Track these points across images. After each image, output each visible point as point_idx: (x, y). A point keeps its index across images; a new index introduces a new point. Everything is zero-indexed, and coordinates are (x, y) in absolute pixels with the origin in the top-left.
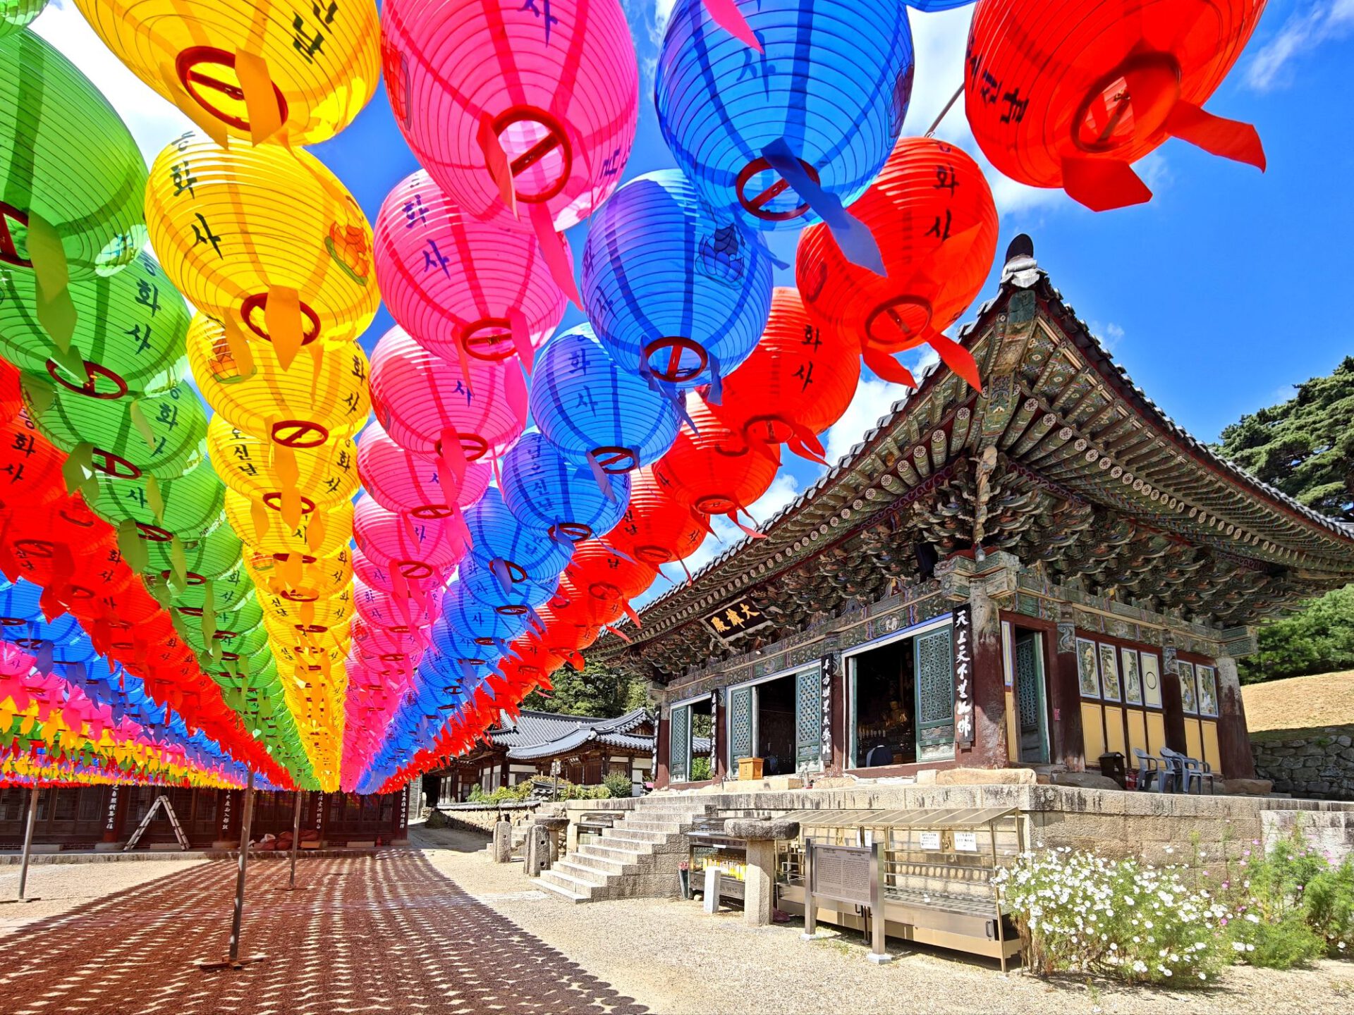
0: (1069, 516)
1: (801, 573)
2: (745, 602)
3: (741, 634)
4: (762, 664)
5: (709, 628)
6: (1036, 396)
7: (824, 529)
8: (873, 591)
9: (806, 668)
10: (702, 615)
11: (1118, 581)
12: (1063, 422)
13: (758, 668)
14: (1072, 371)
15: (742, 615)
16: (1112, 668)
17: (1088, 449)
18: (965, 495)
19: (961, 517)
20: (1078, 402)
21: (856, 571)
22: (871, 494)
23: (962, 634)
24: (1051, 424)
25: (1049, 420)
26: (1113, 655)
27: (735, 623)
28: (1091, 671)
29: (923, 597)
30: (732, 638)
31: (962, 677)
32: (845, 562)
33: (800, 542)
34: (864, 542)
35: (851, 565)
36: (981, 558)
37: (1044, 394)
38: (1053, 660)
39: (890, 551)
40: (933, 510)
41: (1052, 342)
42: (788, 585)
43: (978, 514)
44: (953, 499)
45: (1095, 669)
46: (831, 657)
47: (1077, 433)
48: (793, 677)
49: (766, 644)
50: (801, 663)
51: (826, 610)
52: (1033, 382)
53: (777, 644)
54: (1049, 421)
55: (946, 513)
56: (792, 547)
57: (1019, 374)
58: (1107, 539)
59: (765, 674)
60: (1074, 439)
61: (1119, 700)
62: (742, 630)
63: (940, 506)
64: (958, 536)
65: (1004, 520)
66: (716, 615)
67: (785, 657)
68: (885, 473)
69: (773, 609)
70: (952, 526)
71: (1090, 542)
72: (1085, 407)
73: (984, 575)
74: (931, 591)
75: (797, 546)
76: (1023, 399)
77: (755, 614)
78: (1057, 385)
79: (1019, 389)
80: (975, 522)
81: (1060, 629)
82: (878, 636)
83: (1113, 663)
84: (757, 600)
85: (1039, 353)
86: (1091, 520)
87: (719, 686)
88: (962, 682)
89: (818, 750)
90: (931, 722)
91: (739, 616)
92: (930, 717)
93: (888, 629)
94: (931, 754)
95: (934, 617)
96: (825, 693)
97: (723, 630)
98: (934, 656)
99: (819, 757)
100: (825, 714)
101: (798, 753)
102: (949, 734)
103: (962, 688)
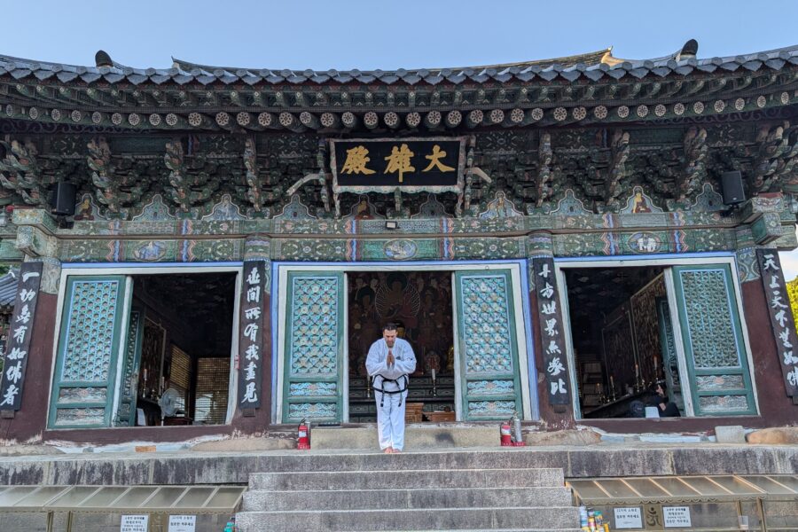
2: (446, 146)
3: (385, 189)
4: (381, 243)
5: (333, 159)
9: (483, 267)
13: (370, 247)
15: (419, 161)
27: (392, 168)
29: (699, 226)
30: (357, 189)
31: (782, 324)
50: (473, 258)
53: (429, 222)
62: (394, 183)
66: (363, 145)
67: (440, 242)
69: (478, 172)
77: (445, 169)
82: (622, 253)
88: (784, 330)
89: (513, 387)
90: (709, 368)
91: (413, 162)
92: (707, 362)
93: (641, 249)
94: (713, 406)
95: (707, 251)
96: (549, 309)
97: (357, 171)
98: (704, 294)
99: (515, 399)
100: (549, 338)
101: (465, 389)
102: (737, 384)
103: (784, 336)
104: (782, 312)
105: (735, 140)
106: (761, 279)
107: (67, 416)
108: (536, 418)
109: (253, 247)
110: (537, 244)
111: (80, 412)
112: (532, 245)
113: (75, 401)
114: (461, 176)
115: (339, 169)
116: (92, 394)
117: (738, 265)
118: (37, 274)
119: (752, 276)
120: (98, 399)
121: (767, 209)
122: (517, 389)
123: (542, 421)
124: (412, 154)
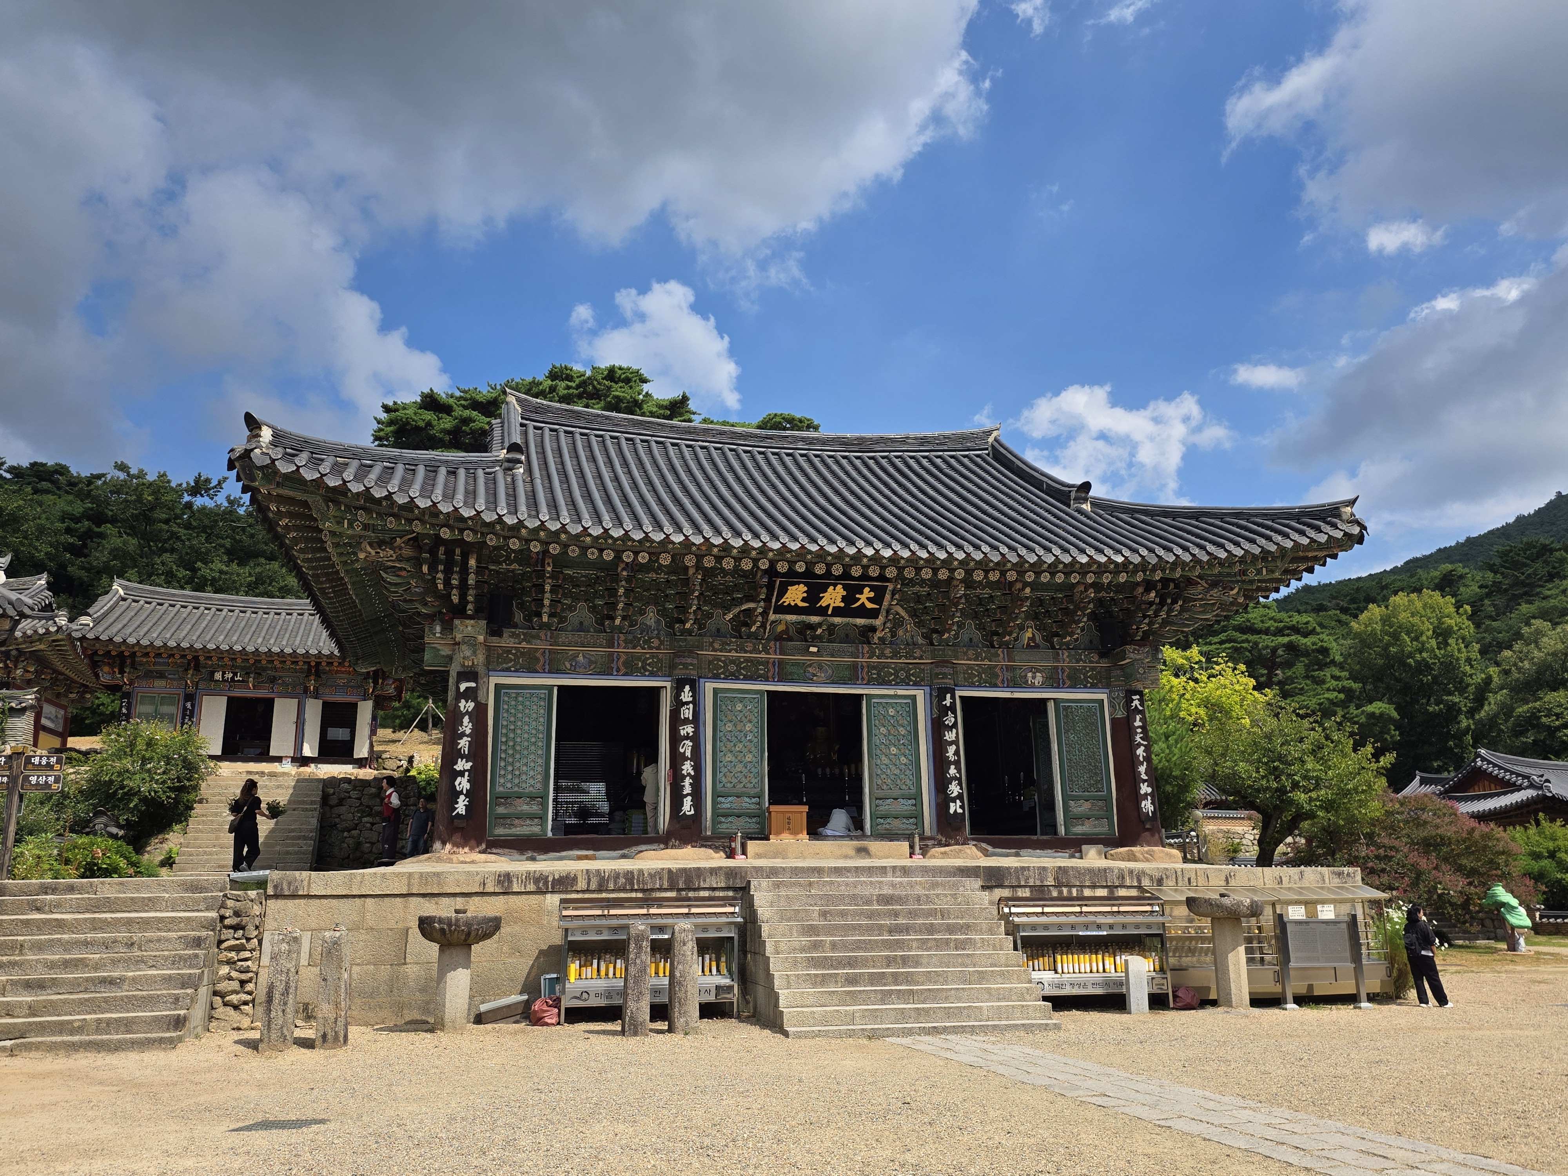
4: (801, 664)
5: (774, 593)
9: (891, 692)
13: (790, 668)
15: (849, 600)
23: (1138, 718)
27: (823, 603)
29: (1080, 664)
31: (1141, 759)
48: (860, 696)
50: (883, 682)
53: (847, 647)
59: (805, 681)
67: (855, 667)
74: (1090, 661)
77: (871, 606)
82: (1011, 685)
87: (691, 673)
88: (1142, 763)
89: (915, 805)
90: (1080, 793)
91: (844, 599)
92: (1078, 788)
93: (1029, 682)
94: (1080, 827)
96: (950, 736)
97: (793, 604)
98: (1080, 726)
99: (918, 816)
100: (951, 763)
101: (873, 806)
102: (1101, 809)
103: (1142, 769)
104: (1142, 748)
105: (1116, 592)
106: (1128, 716)
107: (504, 825)
108: (934, 833)
109: (683, 664)
110: (940, 674)
111: (517, 822)
112: (937, 674)
113: (511, 810)
114: (883, 613)
115: (777, 600)
116: (527, 804)
117: (1110, 702)
118: (473, 685)
119: (1120, 714)
120: (535, 808)
121: (1138, 657)
122: (919, 806)
123: (940, 837)
124: (845, 593)
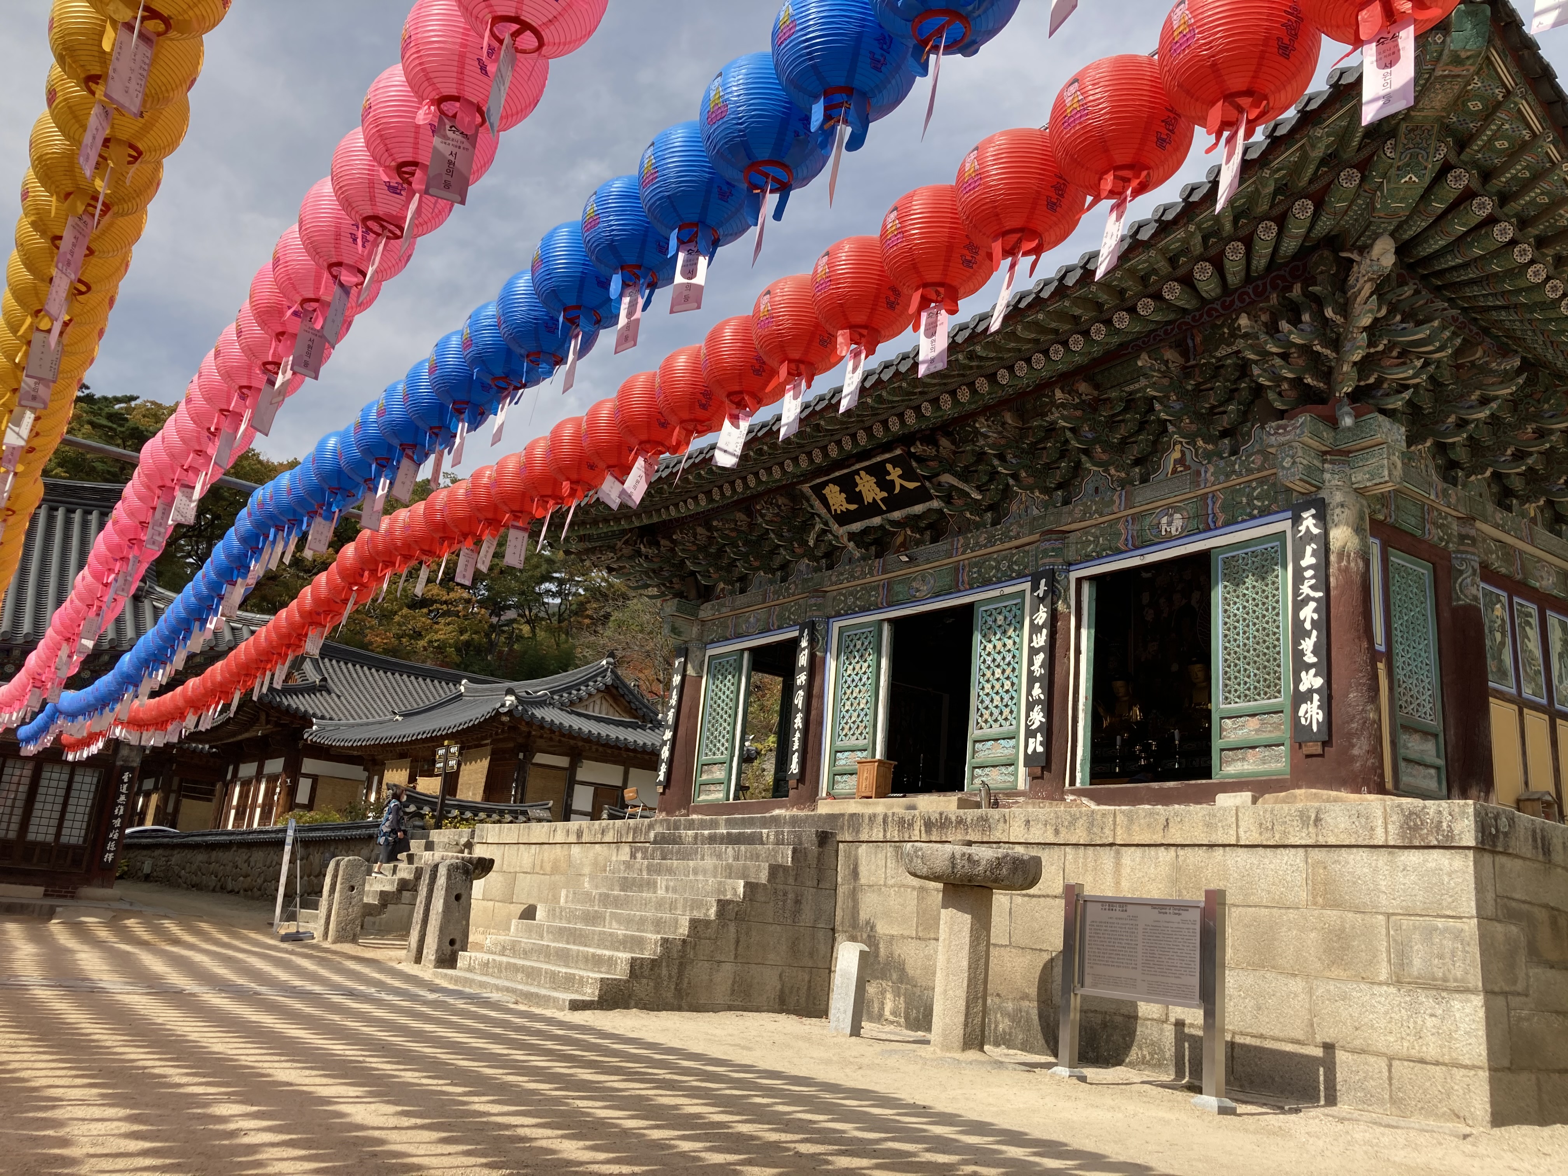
0: (1484, 370)
1: (1009, 418)
2: (895, 462)
3: (877, 521)
4: (906, 581)
5: (817, 503)
6: (1464, 165)
7: (1077, 343)
8: (1137, 462)
9: (996, 593)
10: (807, 477)
11: (1546, 492)
12: (1498, 213)
13: (897, 588)
14: (1526, 135)
15: (884, 484)
16: (1534, 645)
17: (1532, 262)
18: (1329, 313)
19: (1318, 348)
20: (1526, 185)
21: (1112, 423)
22: (1173, 292)
23: (1309, 550)
24: (1484, 213)
25: (1482, 206)
26: (1535, 621)
27: (868, 498)
28: (1503, 644)
29: (1234, 480)
30: (856, 527)
31: (1308, 626)
32: (1093, 406)
33: (1028, 361)
34: (1141, 373)
35: (1105, 413)
36: (1348, 421)
37: (1475, 164)
38: (1446, 614)
39: (1182, 394)
40: (1272, 329)
41: (1504, 85)
42: (986, 436)
43: (1348, 346)
44: (1306, 317)
45: (1509, 641)
46: (1052, 578)
47: (1519, 236)
48: (970, 606)
49: (918, 543)
50: (986, 583)
51: (1046, 490)
52: (1462, 143)
53: (942, 546)
54: (1481, 208)
55: (1295, 339)
56: (1011, 369)
57: (1447, 129)
58: (1537, 417)
59: (913, 600)
60: (1513, 242)
61: (1544, 701)
62: (880, 512)
63: (1284, 326)
64: (1309, 380)
65: (1388, 362)
66: (834, 481)
67: (956, 569)
68: (1202, 258)
69: (947, 479)
70: (1301, 362)
71: (1508, 418)
72: (1537, 195)
73: (1347, 453)
74: (1250, 471)
75: (1021, 368)
76: (1446, 168)
77: (911, 485)
78: (1500, 153)
79: (1443, 150)
80: (1340, 360)
81: (1456, 563)
82: (1141, 544)
83: (1533, 634)
84: (920, 460)
85: (1481, 98)
86: (1521, 381)
87: (815, 615)
88: (1308, 634)
89: (1015, 747)
90: (1242, 705)
91: (880, 486)
92: (1239, 697)
93: (1163, 533)
94: (1239, 764)
95: (1253, 517)
96: (1038, 641)
97: (844, 509)
99: (1014, 762)
100: (1036, 680)
102: (1276, 729)
103: (1308, 644)
104: (1313, 605)
107: (705, 792)
108: (1028, 786)
111: (712, 788)
113: (709, 777)
114: (930, 489)
115: (829, 512)
116: (719, 770)
118: (683, 659)
120: (722, 775)
122: (1018, 748)
124: (874, 479)
